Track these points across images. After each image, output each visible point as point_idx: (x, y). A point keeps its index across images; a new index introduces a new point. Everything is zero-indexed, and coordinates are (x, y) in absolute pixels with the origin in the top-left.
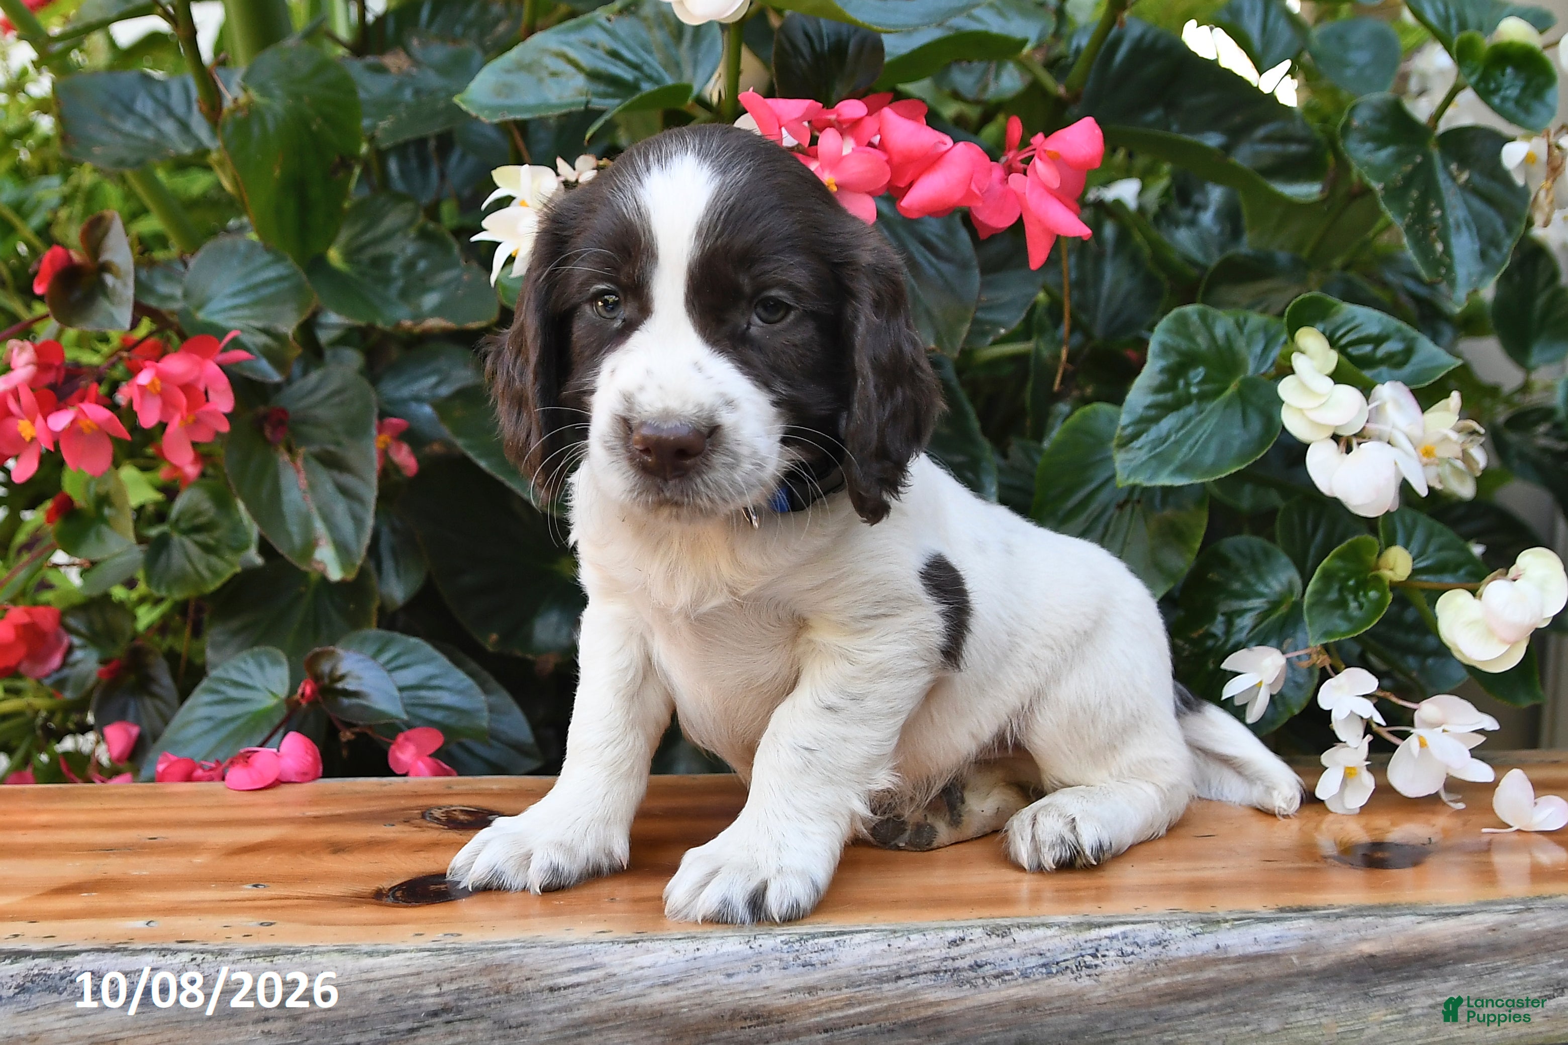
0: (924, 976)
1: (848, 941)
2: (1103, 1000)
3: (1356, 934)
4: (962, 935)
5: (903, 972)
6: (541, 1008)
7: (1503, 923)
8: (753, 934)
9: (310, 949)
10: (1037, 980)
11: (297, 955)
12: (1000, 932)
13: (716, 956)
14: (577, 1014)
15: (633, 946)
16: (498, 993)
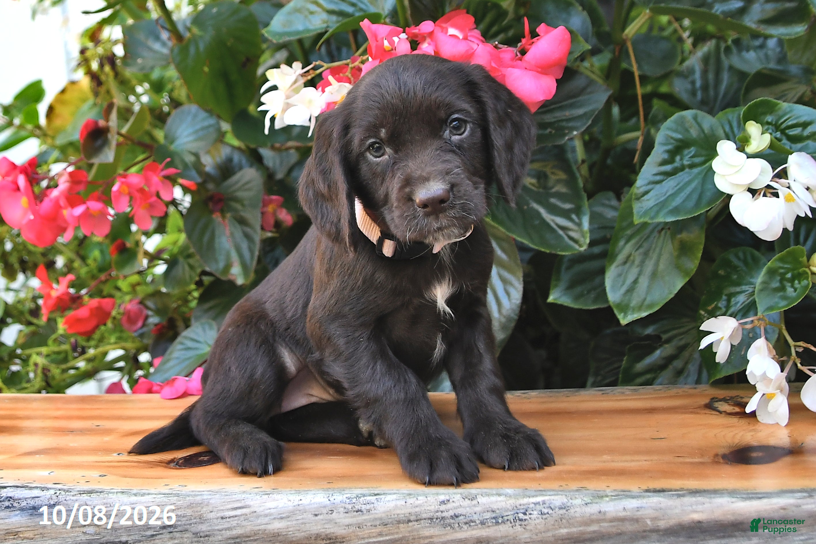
0: (424, 520)
1: (383, 499)
2: (529, 540)
3: (690, 508)
4: (448, 498)
5: (412, 518)
6: (216, 528)
7: (791, 505)
8: (332, 492)
9: (109, 491)
10: (489, 526)
11: (102, 494)
12: (470, 498)
13: (310, 504)
14: (235, 532)
15: (267, 496)
16: (195, 518)
